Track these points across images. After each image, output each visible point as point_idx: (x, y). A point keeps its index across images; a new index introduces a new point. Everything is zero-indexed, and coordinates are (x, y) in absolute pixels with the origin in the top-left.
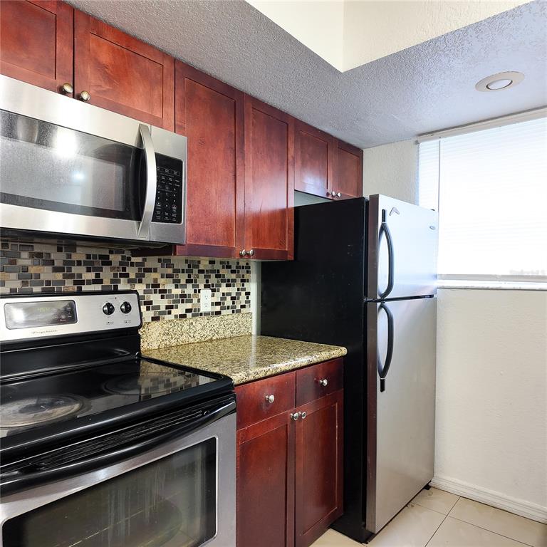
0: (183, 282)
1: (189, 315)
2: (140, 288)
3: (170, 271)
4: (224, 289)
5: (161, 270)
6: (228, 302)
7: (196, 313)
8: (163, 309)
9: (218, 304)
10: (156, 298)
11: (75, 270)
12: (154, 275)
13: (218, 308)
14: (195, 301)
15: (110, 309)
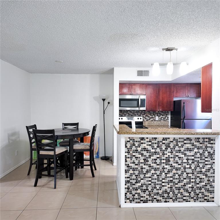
0: (152, 115)
1: (153, 121)
2: (144, 116)
3: (150, 113)
4: (161, 116)
5: (148, 113)
6: (163, 119)
7: (155, 120)
8: (148, 119)
9: (160, 119)
10: (147, 118)
11: (135, 113)
12: (147, 114)
13: (160, 120)
14: (155, 118)
15: (138, 119)
